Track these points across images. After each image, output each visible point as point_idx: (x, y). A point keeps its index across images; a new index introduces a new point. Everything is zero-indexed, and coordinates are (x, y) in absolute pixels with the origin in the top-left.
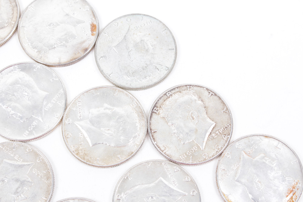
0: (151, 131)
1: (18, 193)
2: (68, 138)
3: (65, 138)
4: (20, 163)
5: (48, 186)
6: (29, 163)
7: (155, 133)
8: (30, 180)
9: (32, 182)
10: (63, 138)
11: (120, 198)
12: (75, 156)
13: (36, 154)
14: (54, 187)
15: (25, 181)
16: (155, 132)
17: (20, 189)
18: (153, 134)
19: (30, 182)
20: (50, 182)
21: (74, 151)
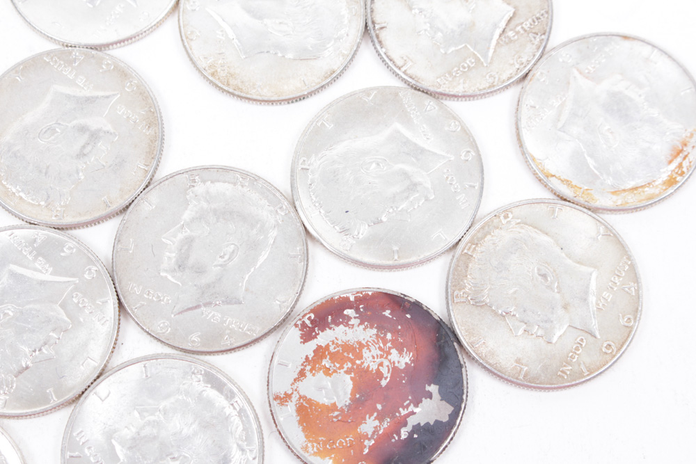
0: (374, 27)
1: (85, 155)
2: (192, 40)
3: (184, 39)
4: (87, 93)
5: (151, 141)
6: (107, 94)
7: (382, 31)
8: (109, 127)
9: (114, 133)
10: (182, 40)
11: (308, 167)
12: (208, 79)
13: (123, 73)
14: (162, 143)
15: (99, 130)
16: (382, 28)
17: (89, 148)
18: (377, 32)
19: (111, 134)
20: (156, 133)
21: (207, 69)
